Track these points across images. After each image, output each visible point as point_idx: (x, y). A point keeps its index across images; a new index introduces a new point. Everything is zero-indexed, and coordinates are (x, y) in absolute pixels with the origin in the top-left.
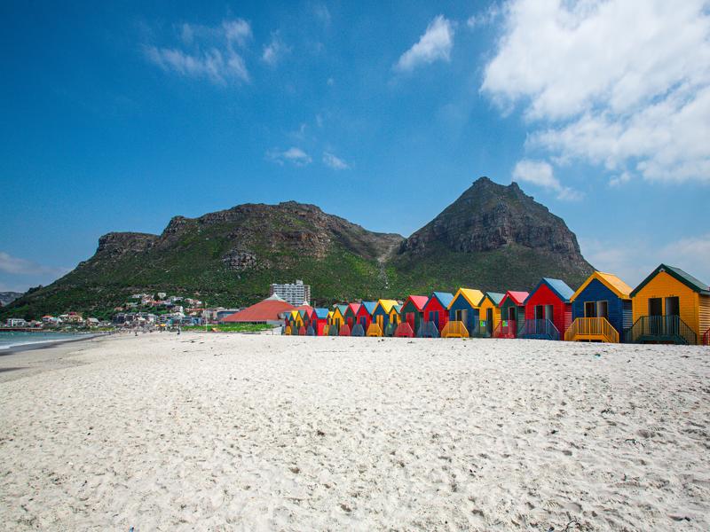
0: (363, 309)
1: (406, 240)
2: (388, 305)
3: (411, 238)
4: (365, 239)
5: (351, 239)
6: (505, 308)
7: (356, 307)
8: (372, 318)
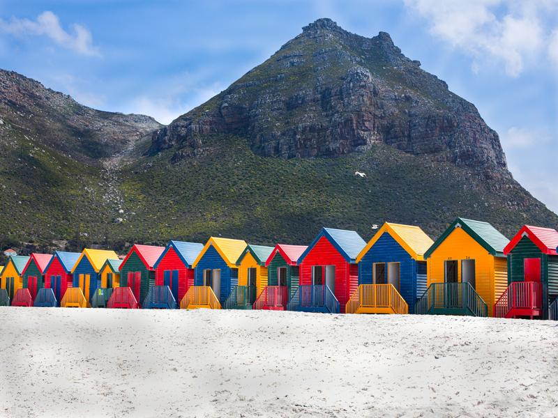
0: (56, 264)
1: (164, 129)
2: (98, 257)
3: (175, 125)
4: (77, 122)
5: (49, 123)
6: (274, 267)
7: (44, 260)
8: (71, 278)
